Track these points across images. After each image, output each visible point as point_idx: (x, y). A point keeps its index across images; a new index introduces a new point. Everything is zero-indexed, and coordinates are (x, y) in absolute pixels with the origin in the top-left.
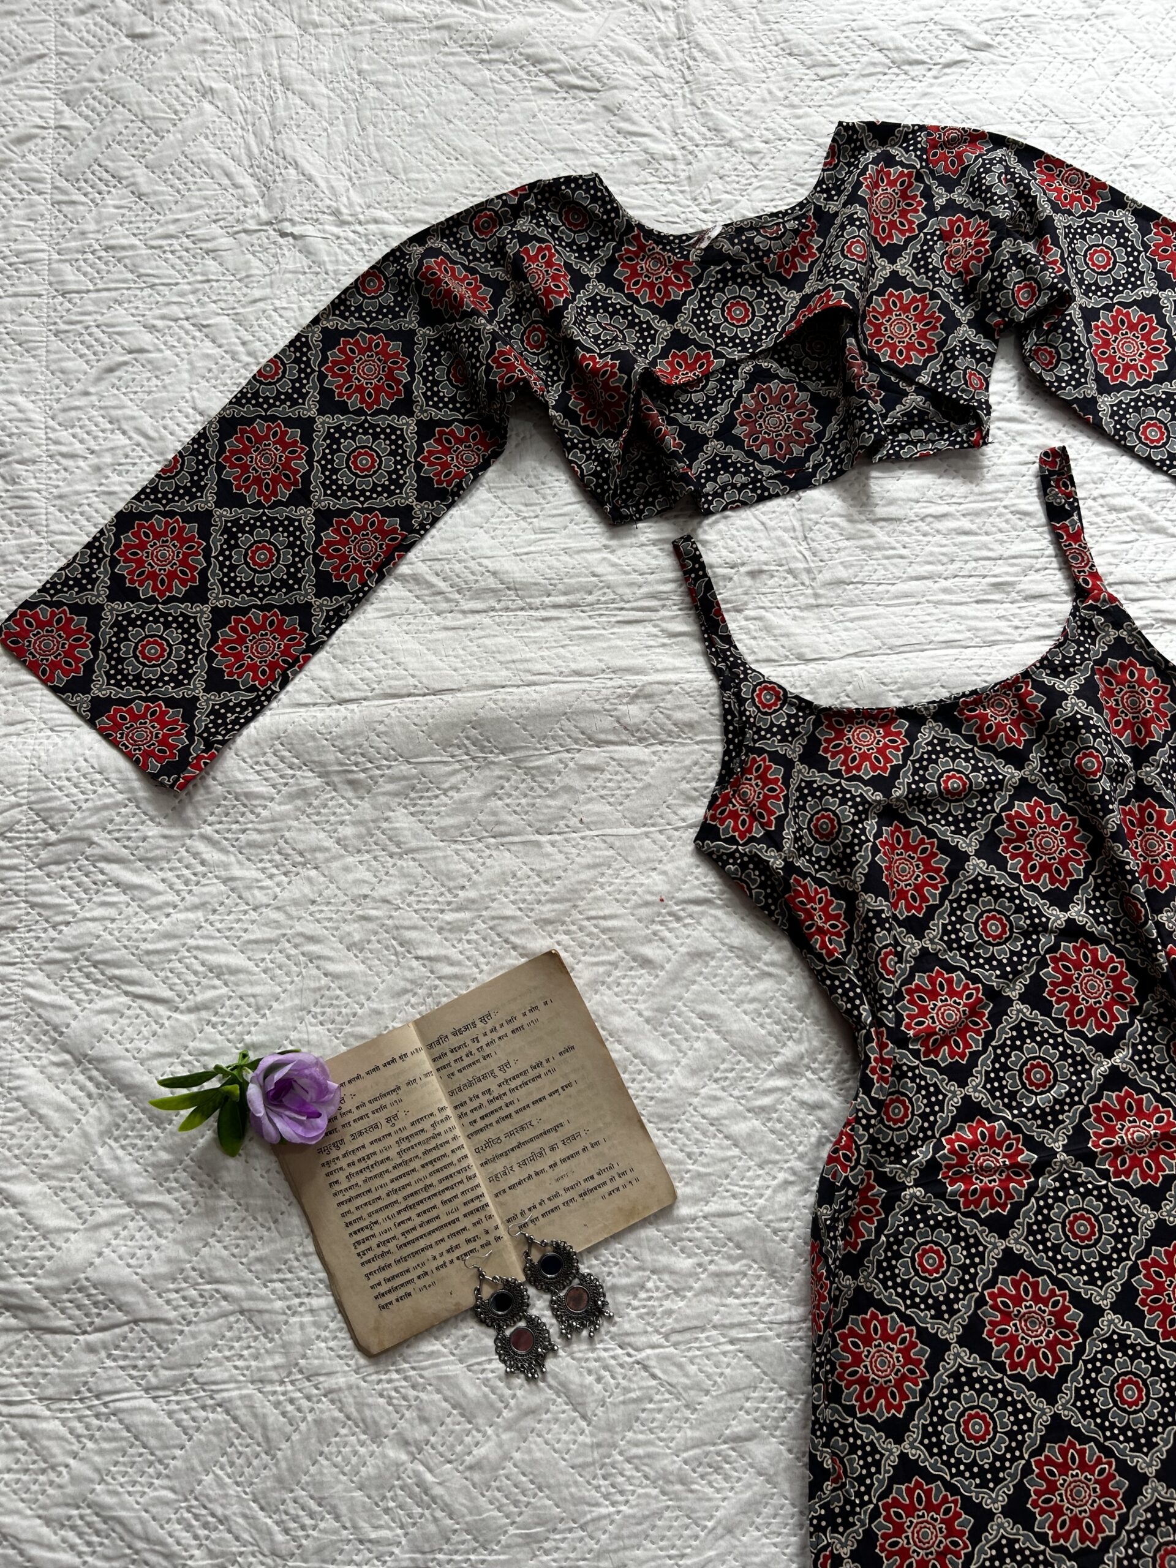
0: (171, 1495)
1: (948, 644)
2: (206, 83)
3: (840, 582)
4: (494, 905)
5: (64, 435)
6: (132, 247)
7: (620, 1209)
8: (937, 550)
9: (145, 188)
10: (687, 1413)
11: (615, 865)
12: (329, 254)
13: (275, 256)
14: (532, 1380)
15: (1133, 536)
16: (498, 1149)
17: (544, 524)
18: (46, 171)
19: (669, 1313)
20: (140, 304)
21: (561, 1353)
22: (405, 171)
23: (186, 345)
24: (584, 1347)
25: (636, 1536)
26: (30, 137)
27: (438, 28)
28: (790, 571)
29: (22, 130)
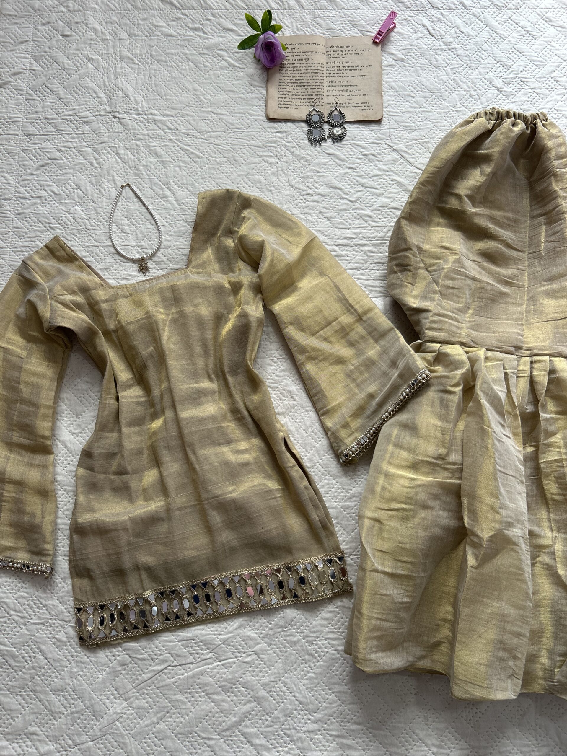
0: (26, 595)
2: (90, 56)
5: (22, 190)
6: (55, 119)
8: (360, 258)
9: (62, 96)
12: (132, 126)
13: (111, 125)
18: (24, 86)
20: (56, 141)
22: (165, 95)
23: (73, 158)
26: (19, 73)
27: (184, 40)
29: (16, 70)
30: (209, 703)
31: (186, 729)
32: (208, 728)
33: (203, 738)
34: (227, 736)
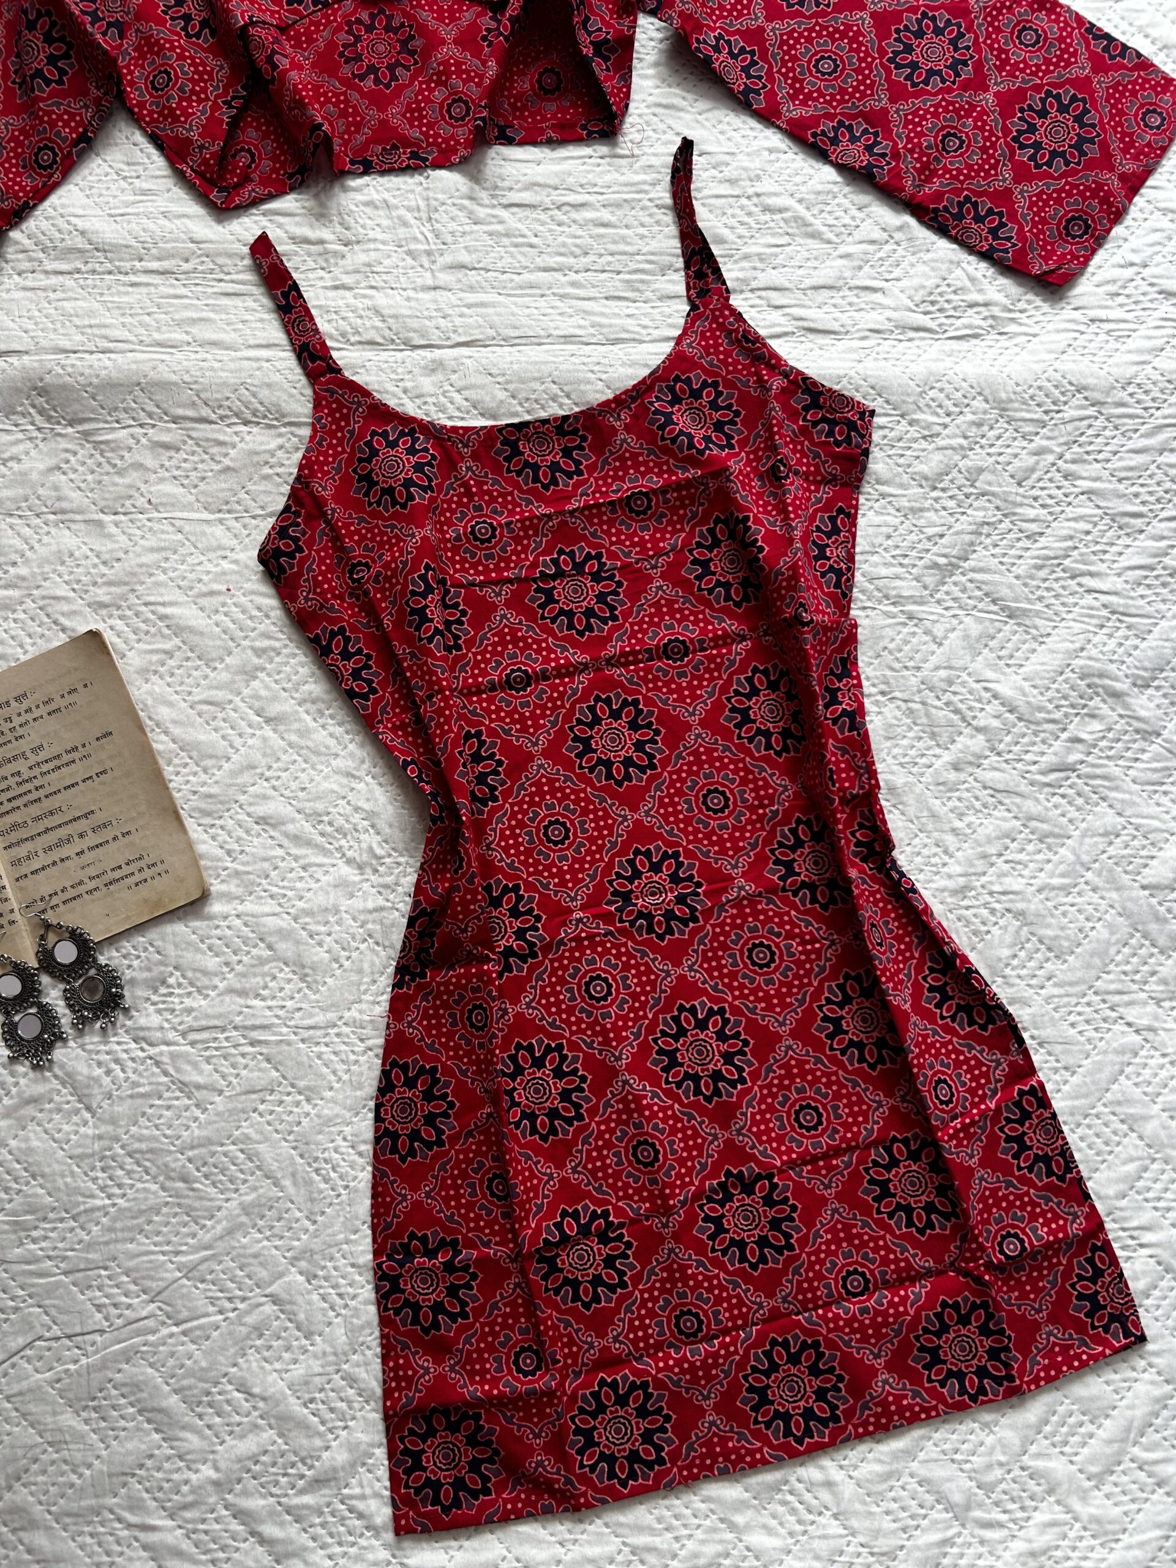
1: (568, 339)
3: (463, 267)
4: (47, 584)
7: (146, 901)
8: (569, 241)
10: (197, 1113)
11: (182, 551)
14: (36, 1067)
15: (786, 240)
16: (23, 833)
17: (146, 186)
19: (189, 1011)
21: (71, 1044)
24: (96, 1039)
25: (130, 1229)
28: (410, 253)
30: (148, 1434)
31: (83, 1503)
32: (142, 1500)
33: (130, 1526)
34: (192, 1521)
